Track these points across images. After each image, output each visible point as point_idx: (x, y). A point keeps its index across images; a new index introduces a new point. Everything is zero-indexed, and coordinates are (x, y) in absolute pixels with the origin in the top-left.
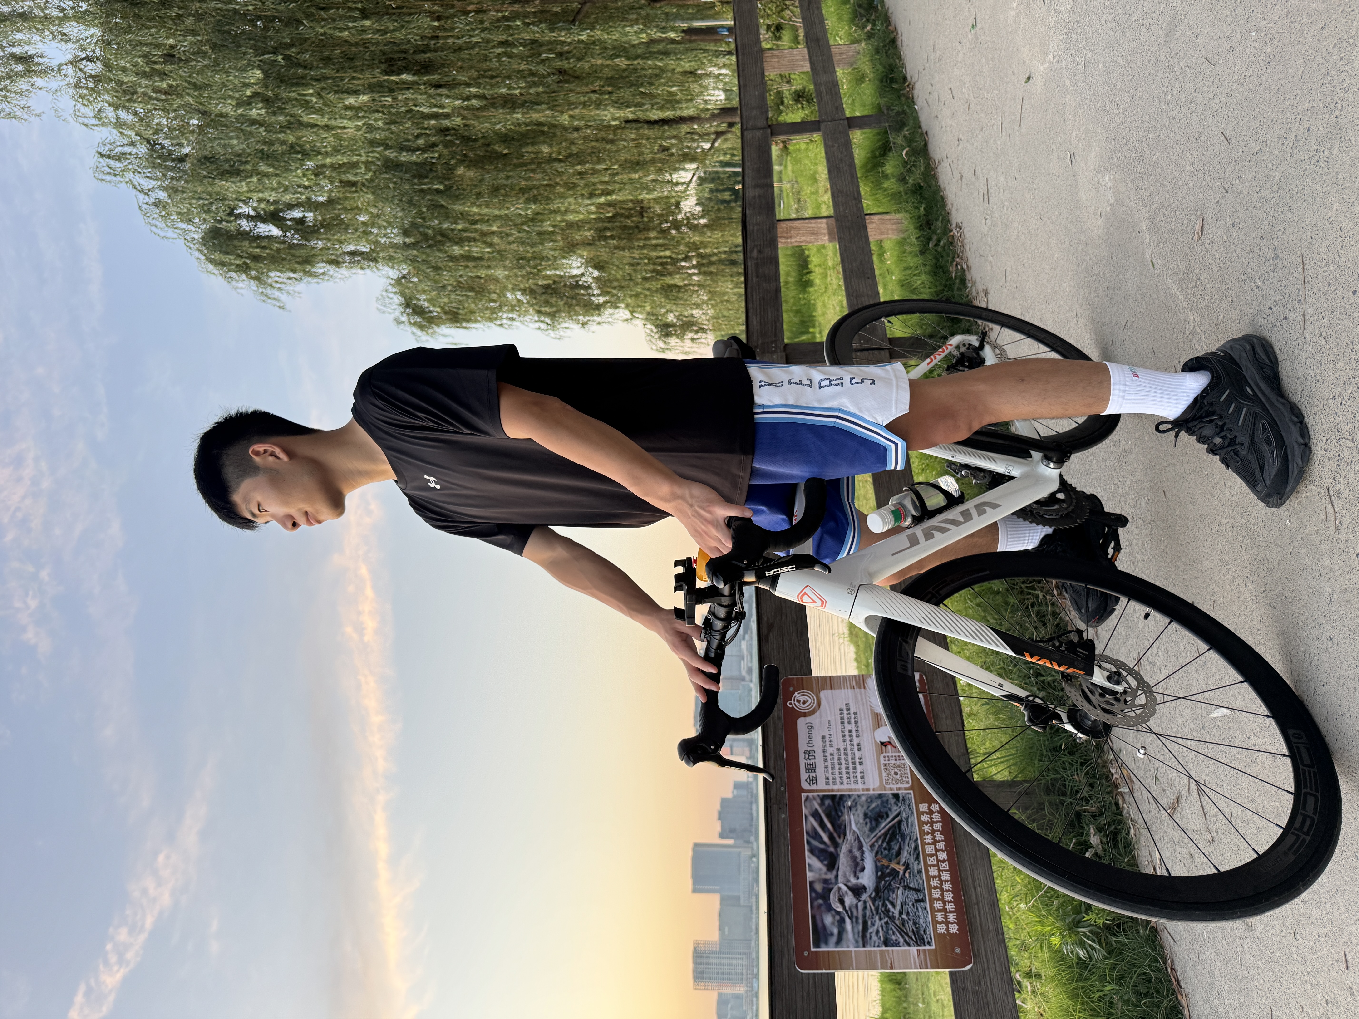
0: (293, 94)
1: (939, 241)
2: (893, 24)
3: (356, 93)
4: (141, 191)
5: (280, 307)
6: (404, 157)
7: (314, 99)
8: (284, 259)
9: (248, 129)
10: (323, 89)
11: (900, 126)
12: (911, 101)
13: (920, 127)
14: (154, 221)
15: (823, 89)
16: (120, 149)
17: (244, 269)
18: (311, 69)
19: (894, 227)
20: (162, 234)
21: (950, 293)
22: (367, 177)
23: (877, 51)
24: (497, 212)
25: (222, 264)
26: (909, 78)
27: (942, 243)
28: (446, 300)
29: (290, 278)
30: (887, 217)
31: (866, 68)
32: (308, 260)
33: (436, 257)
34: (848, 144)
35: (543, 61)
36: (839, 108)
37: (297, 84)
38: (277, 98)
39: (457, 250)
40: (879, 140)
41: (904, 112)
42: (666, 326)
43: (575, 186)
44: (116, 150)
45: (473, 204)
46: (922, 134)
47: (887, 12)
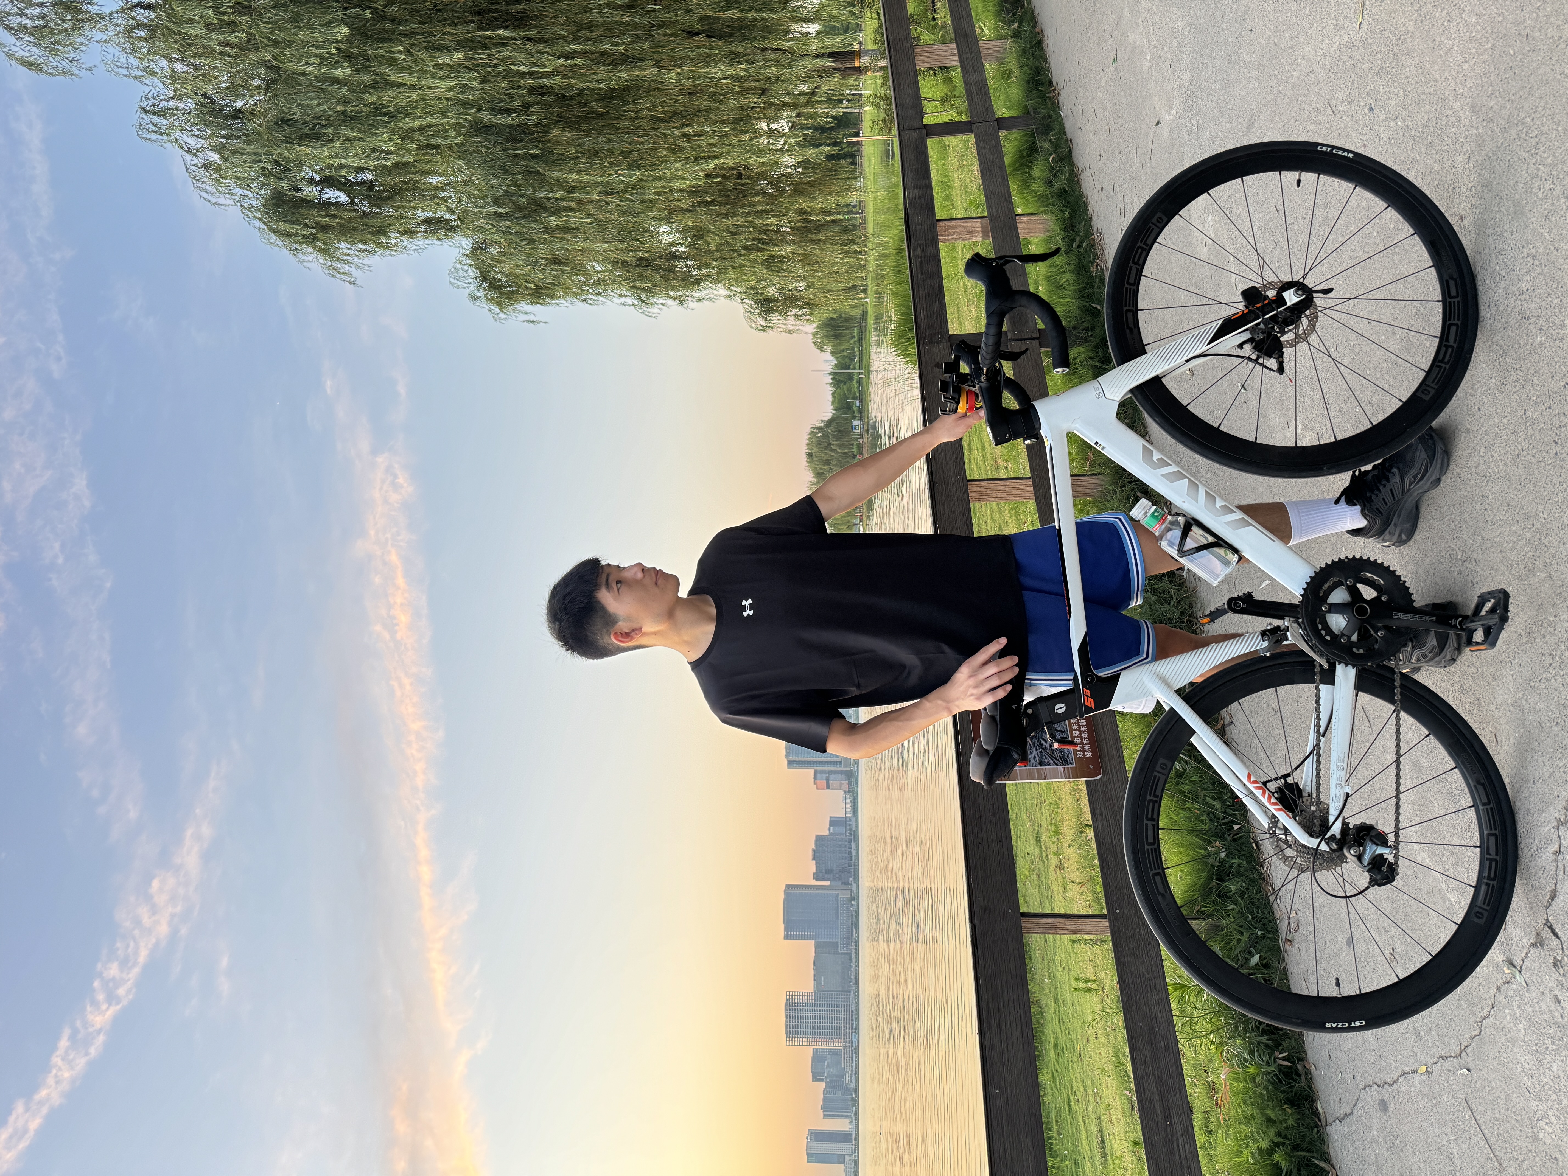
0: (380, 52)
1: (1081, 242)
2: (1039, 24)
3: (448, 49)
4: (188, 151)
5: (350, 283)
6: (501, 120)
7: (403, 57)
8: (354, 229)
9: (329, 89)
10: (412, 45)
11: (1046, 129)
12: (1056, 107)
13: (1065, 134)
14: (203, 186)
15: (973, 88)
16: (164, 103)
17: (311, 240)
18: (399, 24)
19: (1041, 226)
20: (213, 200)
21: (1090, 291)
22: (458, 141)
23: (1024, 51)
24: (599, 180)
25: (288, 235)
26: (1054, 83)
27: (1084, 245)
28: (540, 275)
29: (361, 251)
30: (1036, 217)
31: (1013, 65)
32: (382, 231)
33: (532, 228)
34: (998, 147)
35: (648, 12)
36: (989, 109)
37: (383, 40)
38: (362, 54)
39: (554, 221)
40: (1027, 141)
41: (1050, 117)
42: (768, 300)
43: (681, 150)
44: (161, 106)
45: (571, 171)
46: (1067, 140)
47: (1032, 12)
